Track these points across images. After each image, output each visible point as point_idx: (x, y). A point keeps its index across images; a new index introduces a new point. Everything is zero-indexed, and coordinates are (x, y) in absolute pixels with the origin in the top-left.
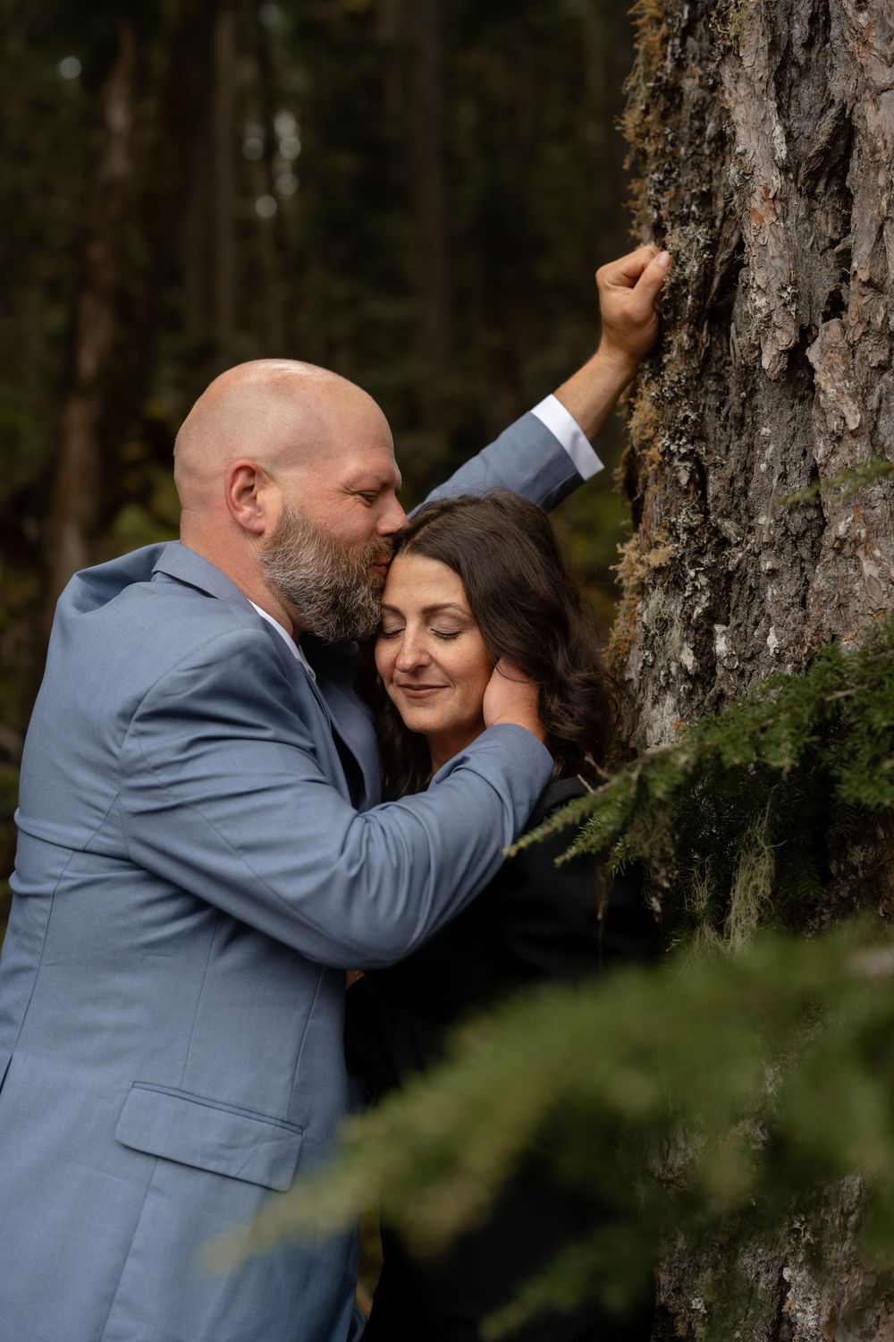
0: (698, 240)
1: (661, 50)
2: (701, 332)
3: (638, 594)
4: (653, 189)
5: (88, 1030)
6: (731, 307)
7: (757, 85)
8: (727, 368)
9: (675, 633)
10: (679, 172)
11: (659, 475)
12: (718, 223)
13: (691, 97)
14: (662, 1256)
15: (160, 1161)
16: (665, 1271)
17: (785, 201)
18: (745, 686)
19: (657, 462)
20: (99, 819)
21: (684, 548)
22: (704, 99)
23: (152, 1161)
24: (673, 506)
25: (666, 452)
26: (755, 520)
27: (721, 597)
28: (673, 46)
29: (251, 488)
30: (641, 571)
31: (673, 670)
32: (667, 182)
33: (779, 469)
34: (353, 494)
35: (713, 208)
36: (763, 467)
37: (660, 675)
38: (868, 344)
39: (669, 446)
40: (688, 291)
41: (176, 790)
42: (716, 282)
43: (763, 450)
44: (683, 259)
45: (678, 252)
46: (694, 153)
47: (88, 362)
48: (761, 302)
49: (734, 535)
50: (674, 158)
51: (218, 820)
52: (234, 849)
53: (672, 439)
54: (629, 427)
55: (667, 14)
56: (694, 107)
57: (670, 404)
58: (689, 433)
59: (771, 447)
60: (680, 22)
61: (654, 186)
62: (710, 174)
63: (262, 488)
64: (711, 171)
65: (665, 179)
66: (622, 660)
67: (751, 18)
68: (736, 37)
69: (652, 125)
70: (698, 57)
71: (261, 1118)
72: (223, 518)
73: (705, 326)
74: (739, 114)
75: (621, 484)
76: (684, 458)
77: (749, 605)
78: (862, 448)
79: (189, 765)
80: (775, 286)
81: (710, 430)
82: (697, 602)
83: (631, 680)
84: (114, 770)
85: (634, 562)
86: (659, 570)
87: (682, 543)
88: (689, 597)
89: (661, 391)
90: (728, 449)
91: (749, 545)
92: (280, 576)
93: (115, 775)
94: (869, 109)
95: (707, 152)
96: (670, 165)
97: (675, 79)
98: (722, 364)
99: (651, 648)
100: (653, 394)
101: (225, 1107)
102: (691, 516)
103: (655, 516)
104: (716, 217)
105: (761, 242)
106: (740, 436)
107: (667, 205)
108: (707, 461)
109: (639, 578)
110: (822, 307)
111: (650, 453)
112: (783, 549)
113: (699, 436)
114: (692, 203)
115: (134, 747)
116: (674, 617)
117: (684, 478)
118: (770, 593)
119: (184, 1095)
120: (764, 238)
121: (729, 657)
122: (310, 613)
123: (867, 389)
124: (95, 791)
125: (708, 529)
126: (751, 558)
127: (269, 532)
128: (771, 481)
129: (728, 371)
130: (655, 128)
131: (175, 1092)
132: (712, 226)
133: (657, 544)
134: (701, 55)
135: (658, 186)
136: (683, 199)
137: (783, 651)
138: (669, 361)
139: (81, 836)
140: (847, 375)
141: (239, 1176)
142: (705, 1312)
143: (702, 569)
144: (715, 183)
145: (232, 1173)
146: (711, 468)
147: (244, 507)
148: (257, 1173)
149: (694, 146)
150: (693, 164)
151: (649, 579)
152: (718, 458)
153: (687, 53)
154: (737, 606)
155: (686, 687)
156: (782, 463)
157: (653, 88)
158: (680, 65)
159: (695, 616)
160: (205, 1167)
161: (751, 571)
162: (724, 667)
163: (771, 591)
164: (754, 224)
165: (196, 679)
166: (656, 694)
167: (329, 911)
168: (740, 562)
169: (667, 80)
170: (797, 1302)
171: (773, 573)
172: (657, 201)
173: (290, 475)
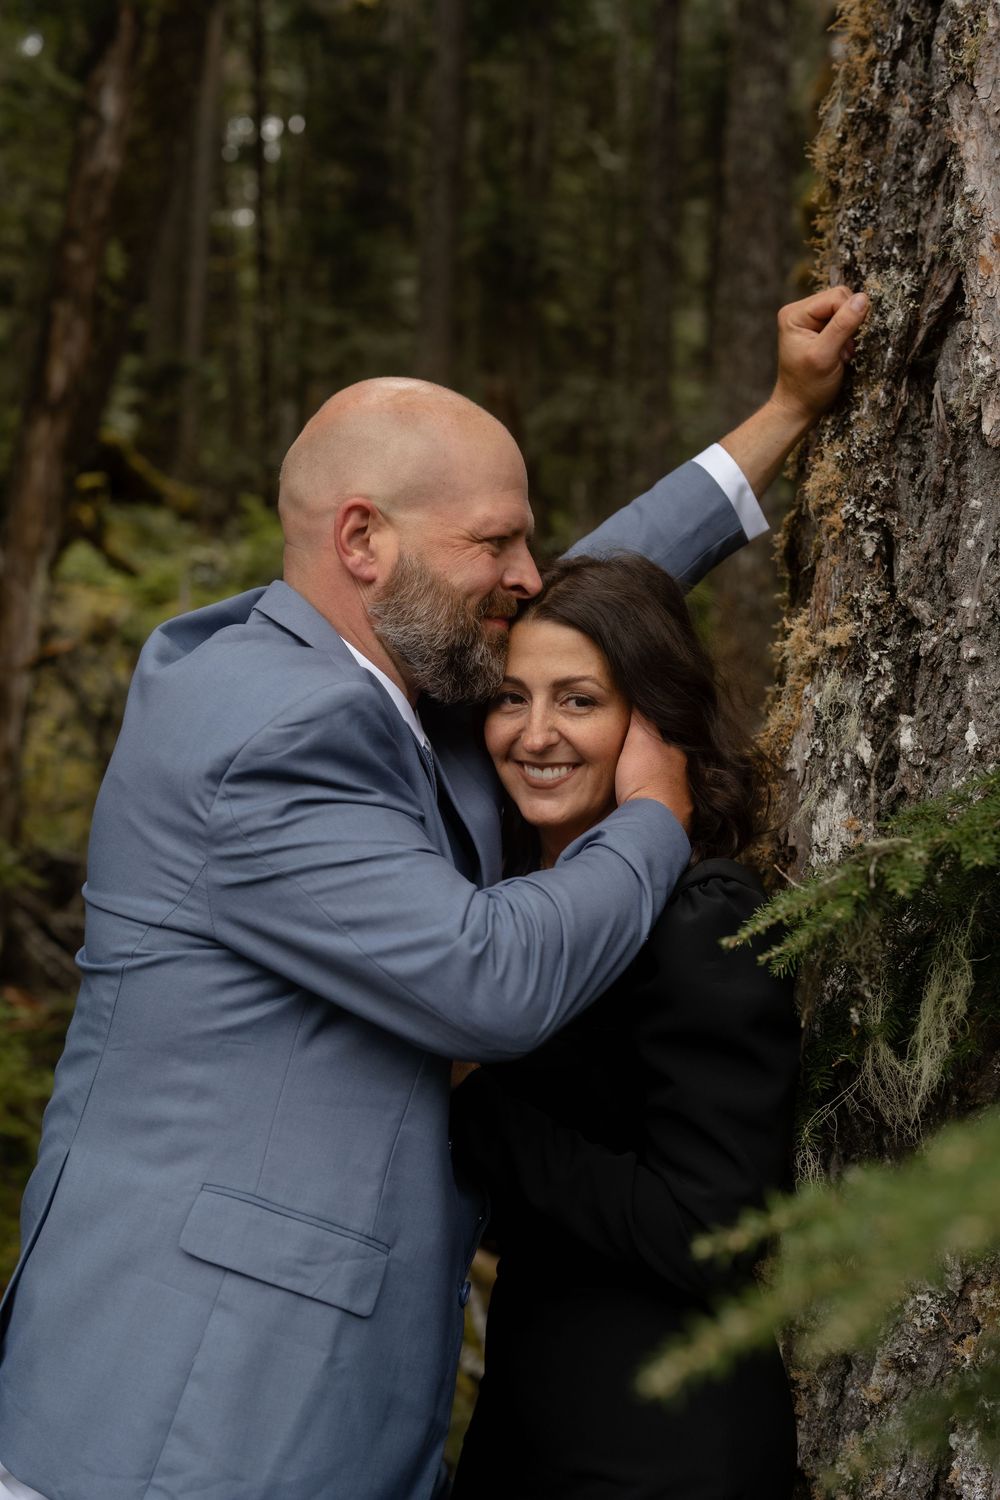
0: (903, 287)
1: (868, 72)
2: (899, 389)
3: (807, 675)
4: (847, 227)
5: (153, 1125)
6: (934, 364)
7: (992, 119)
8: (924, 431)
9: (852, 722)
10: (878, 210)
11: (839, 545)
12: (925, 269)
13: (899, 127)
14: (802, 1414)
15: (228, 1275)
16: (803, 1430)
18: (930, 784)
19: (839, 530)
20: (182, 892)
21: (867, 627)
22: (914, 131)
23: (221, 1273)
24: (854, 581)
25: (851, 519)
26: (957, 601)
27: (904, 685)
28: (882, 69)
29: (364, 530)
30: (812, 651)
31: (847, 762)
32: (863, 220)
33: (989, 547)
34: (480, 541)
35: (919, 252)
36: (970, 543)
37: (830, 767)
39: (854, 514)
40: (888, 342)
41: (271, 859)
42: (921, 335)
43: (971, 524)
44: (886, 306)
45: (881, 298)
46: (898, 190)
47: (58, 377)
48: (984, 360)
49: (928, 616)
50: (874, 194)
51: (320, 892)
52: (339, 925)
53: (859, 506)
54: (806, 489)
55: (877, 33)
56: (902, 139)
57: (859, 466)
58: (879, 500)
59: (981, 523)
60: (892, 43)
61: (849, 224)
62: (917, 215)
63: (376, 530)
64: (919, 211)
65: (862, 216)
66: (784, 748)
67: (991, 44)
68: (970, 65)
69: (849, 155)
70: (910, 84)
71: (343, 1232)
73: (904, 383)
74: (969, 150)
75: (781, 552)
76: (870, 528)
77: (941, 696)
79: (287, 831)
81: (902, 499)
82: (879, 689)
83: (792, 770)
84: (200, 837)
85: (803, 639)
86: (836, 650)
87: (866, 622)
88: (871, 682)
89: (849, 451)
90: (921, 520)
91: (948, 629)
92: (392, 632)
93: (201, 842)
95: (917, 189)
96: (868, 201)
97: (882, 106)
98: (919, 426)
99: (823, 735)
100: (838, 454)
101: (303, 1218)
102: (876, 593)
103: (834, 590)
104: (924, 262)
105: (989, 294)
106: (938, 507)
107: (863, 245)
108: (898, 532)
109: (809, 657)
111: (831, 519)
112: (989, 635)
113: (890, 505)
114: (893, 245)
115: (222, 811)
116: (851, 703)
117: (870, 551)
118: (970, 684)
119: (259, 1202)
120: (992, 290)
121: (915, 752)
122: (424, 673)
124: (178, 860)
125: (896, 608)
126: (950, 643)
127: (381, 580)
128: (979, 559)
129: (925, 434)
130: (853, 159)
131: (249, 1198)
132: (920, 272)
133: (834, 621)
134: (913, 82)
135: (853, 224)
136: (882, 239)
137: (986, 749)
138: (858, 418)
139: (159, 910)
141: (316, 1297)
142: (851, 1478)
143: (886, 652)
144: (923, 224)
145: (309, 1293)
146: (902, 540)
147: (355, 551)
148: (338, 1294)
149: (899, 182)
150: (896, 202)
151: (824, 660)
152: (911, 530)
153: (897, 79)
154: (926, 695)
155: (861, 782)
156: (994, 541)
157: (853, 114)
158: (888, 91)
159: (876, 703)
160: (279, 1284)
161: (947, 657)
162: (908, 762)
163: (972, 682)
164: (980, 273)
165: (295, 736)
166: (825, 787)
168: (935, 647)
169: (872, 108)
170: (964, 1473)
171: (976, 661)
172: (851, 240)
173: (409, 518)
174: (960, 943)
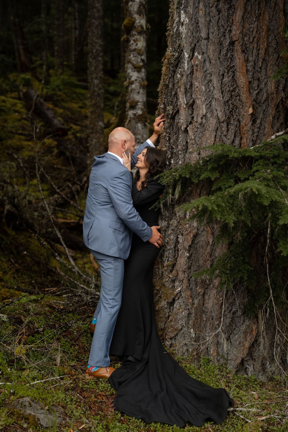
1: (166, 79)
6: (175, 118)
7: (183, 93)
10: (167, 96)
11: (164, 138)
13: (170, 87)
17: (186, 109)
24: (166, 143)
25: (165, 135)
26: (178, 147)
27: (172, 156)
28: (168, 79)
29: (124, 143)
32: (166, 98)
33: (182, 141)
35: (173, 103)
36: (180, 140)
38: (195, 128)
42: (174, 114)
43: (180, 138)
44: (170, 111)
46: (170, 95)
48: (182, 121)
49: (175, 148)
50: (167, 94)
56: (171, 89)
57: (166, 129)
64: (173, 98)
67: (182, 84)
68: (180, 86)
70: (172, 82)
74: (180, 96)
76: (167, 137)
77: (176, 157)
78: (194, 141)
80: (184, 119)
87: (167, 148)
88: (168, 155)
90: (174, 136)
91: (177, 150)
94: (197, 100)
95: (173, 96)
97: (168, 84)
98: (173, 124)
102: (168, 144)
103: (163, 144)
106: (176, 135)
107: (166, 101)
110: (189, 122)
111: (163, 135)
112: (182, 151)
113: (170, 134)
114: (170, 102)
117: (167, 139)
119: (116, 222)
120: (183, 113)
121: (173, 163)
123: (195, 134)
125: (171, 146)
130: (164, 89)
133: (164, 148)
136: (168, 100)
137: (182, 164)
140: (192, 132)
143: (170, 151)
144: (173, 100)
146: (171, 138)
153: (170, 81)
154: (174, 157)
157: (164, 84)
159: (169, 158)
161: (177, 153)
162: (173, 165)
163: (180, 156)
164: (181, 111)
171: (181, 154)
174: (179, 183)
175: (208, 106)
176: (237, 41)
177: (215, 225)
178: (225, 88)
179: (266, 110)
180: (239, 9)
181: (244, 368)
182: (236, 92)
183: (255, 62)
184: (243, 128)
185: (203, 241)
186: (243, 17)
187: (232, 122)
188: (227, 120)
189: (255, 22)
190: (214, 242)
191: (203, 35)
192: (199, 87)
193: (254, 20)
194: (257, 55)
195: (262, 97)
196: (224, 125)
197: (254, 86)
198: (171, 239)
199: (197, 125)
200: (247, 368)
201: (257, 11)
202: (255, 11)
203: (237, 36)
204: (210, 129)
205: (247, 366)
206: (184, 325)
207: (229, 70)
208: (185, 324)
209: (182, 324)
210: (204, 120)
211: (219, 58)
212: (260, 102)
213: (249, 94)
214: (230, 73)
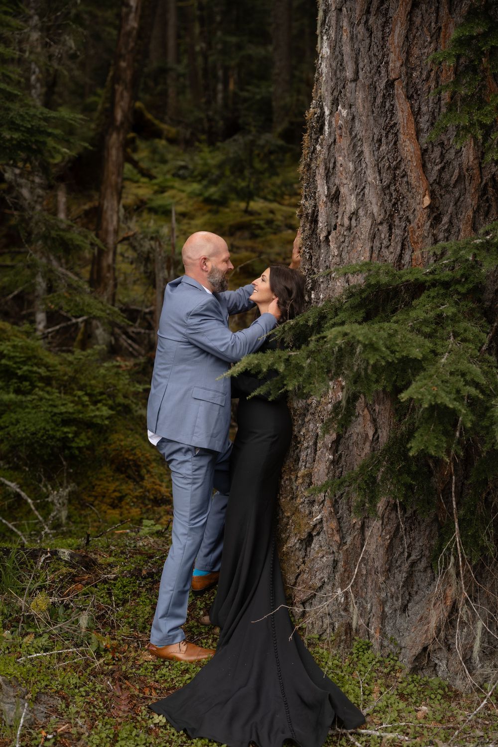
7: (322, 176)
10: (310, 184)
15: (201, 401)
17: (327, 203)
23: (199, 400)
26: (320, 269)
29: (205, 262)
33: (324, 259)
34: (224, 262)
36: (321, 259)
38: (340, 237)
40: (309, 216)
42: (315, 215)
46: (313, 182)
48: (321, 224)
49: (317, 272)
52: (210, 341)
58: (309, 247)
59: (323, 255)
63: (207, 262)
71: (219, 392)
72: (199, 268)
74: (319, 182)
76: (308, 253)
77: (318, 288)
78: (338, 259)
80: (324, 222)
81: (314, 247)
82: (309, 286)
87: (307, 272)
91: (319, 275)
92: (212, 280)
94: (343, 188)
101: (212, 391)
102: (309, 266)
106: (318, 250)
107: (307, 192)
110: (332, 228)
112: (324, 277)
117: (308, 257)
119: (204, 388)
120: (322, 211)
121: (314, 299)
123: (340, 246)
125: (312, 270)
126: (319, 278)
127: (209, 271)
128: (323, 261)
130: (306, 173)
131: (202, 388)
135: (306, 187)
136: (311, 191)
137: (323, 299)
138: (306, 229)
140: (336, 244)
143: (310, 278)
144: (315, 194)
145: (215, 403)
147: (204, 266)
148: (219, 403)
152: (314, 254)
153: (312, 157)
157: (306, 163)
158: (310, 161)
159: (308, 289)
160: (210, 401)
161: (319, 280)
163: (322, 286)
164: (320, 207)
167: (228, 353)
168: (317, 278)
171: (322, 282)
173: (213, 259)
175: (360, 197)
176: (398, 79)
177: (377, 406)
178: (383, 163)
179: (462, 199)
180: (399, 24)
181: (432, 664)
182: (402, 169)
183: (433, 113)
184: (414, 232)
185: (358, 434)
186: (407, 37)
187: (397, 222)
188: (388, 219)
189: (430, 43)
190: (376, 436)
191: (349, 74)
192: (344, 165)
193: (429, 39)
194: (436, 101)
195: (452, 176)
196: (384, 228)
197: (432, 156)
198: (310, 430)
199: (342, 230)
200: (436, 664)
201: (433, 24)
202: (430, 24)
203: (397, 71)
204: (362, 237)
205: (437, 661)
206: (326, 580)
207: (389, 131)
208: (329, 579)
209: (323, 578)
210: (353, 221)
211: (373, 112)
212: (447, 185)
213: (421, 172)
214: (390, 137)
